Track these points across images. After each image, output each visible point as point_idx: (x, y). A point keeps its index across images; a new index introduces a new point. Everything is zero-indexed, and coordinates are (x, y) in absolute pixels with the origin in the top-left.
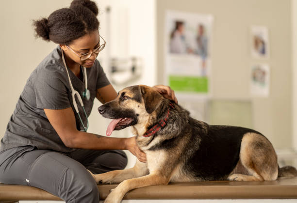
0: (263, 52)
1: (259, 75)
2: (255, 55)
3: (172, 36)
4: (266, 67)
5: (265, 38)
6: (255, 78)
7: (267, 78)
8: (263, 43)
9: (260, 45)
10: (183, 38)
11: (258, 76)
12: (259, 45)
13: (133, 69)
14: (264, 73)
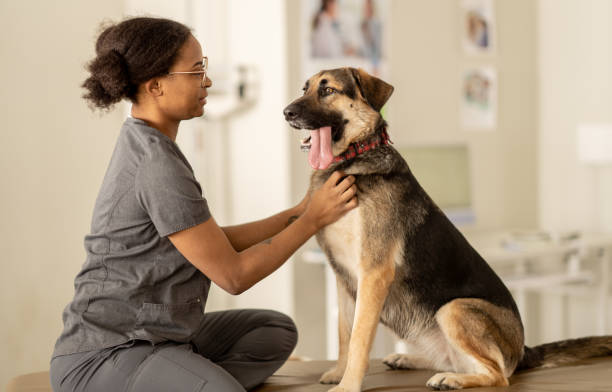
0: (485, 43)
1: (477, 89)
2: (470, 49)
3: (316, 23)
4: (490, 73)
5: (489, 15)
6: (469, 95)
7: (493, 93)
8: (484, 24)
9: (479, 30)
10: (335, 25)
11: (475, 90)
12: (478, 28)
13: (242, 90)
14: (486, 83)
